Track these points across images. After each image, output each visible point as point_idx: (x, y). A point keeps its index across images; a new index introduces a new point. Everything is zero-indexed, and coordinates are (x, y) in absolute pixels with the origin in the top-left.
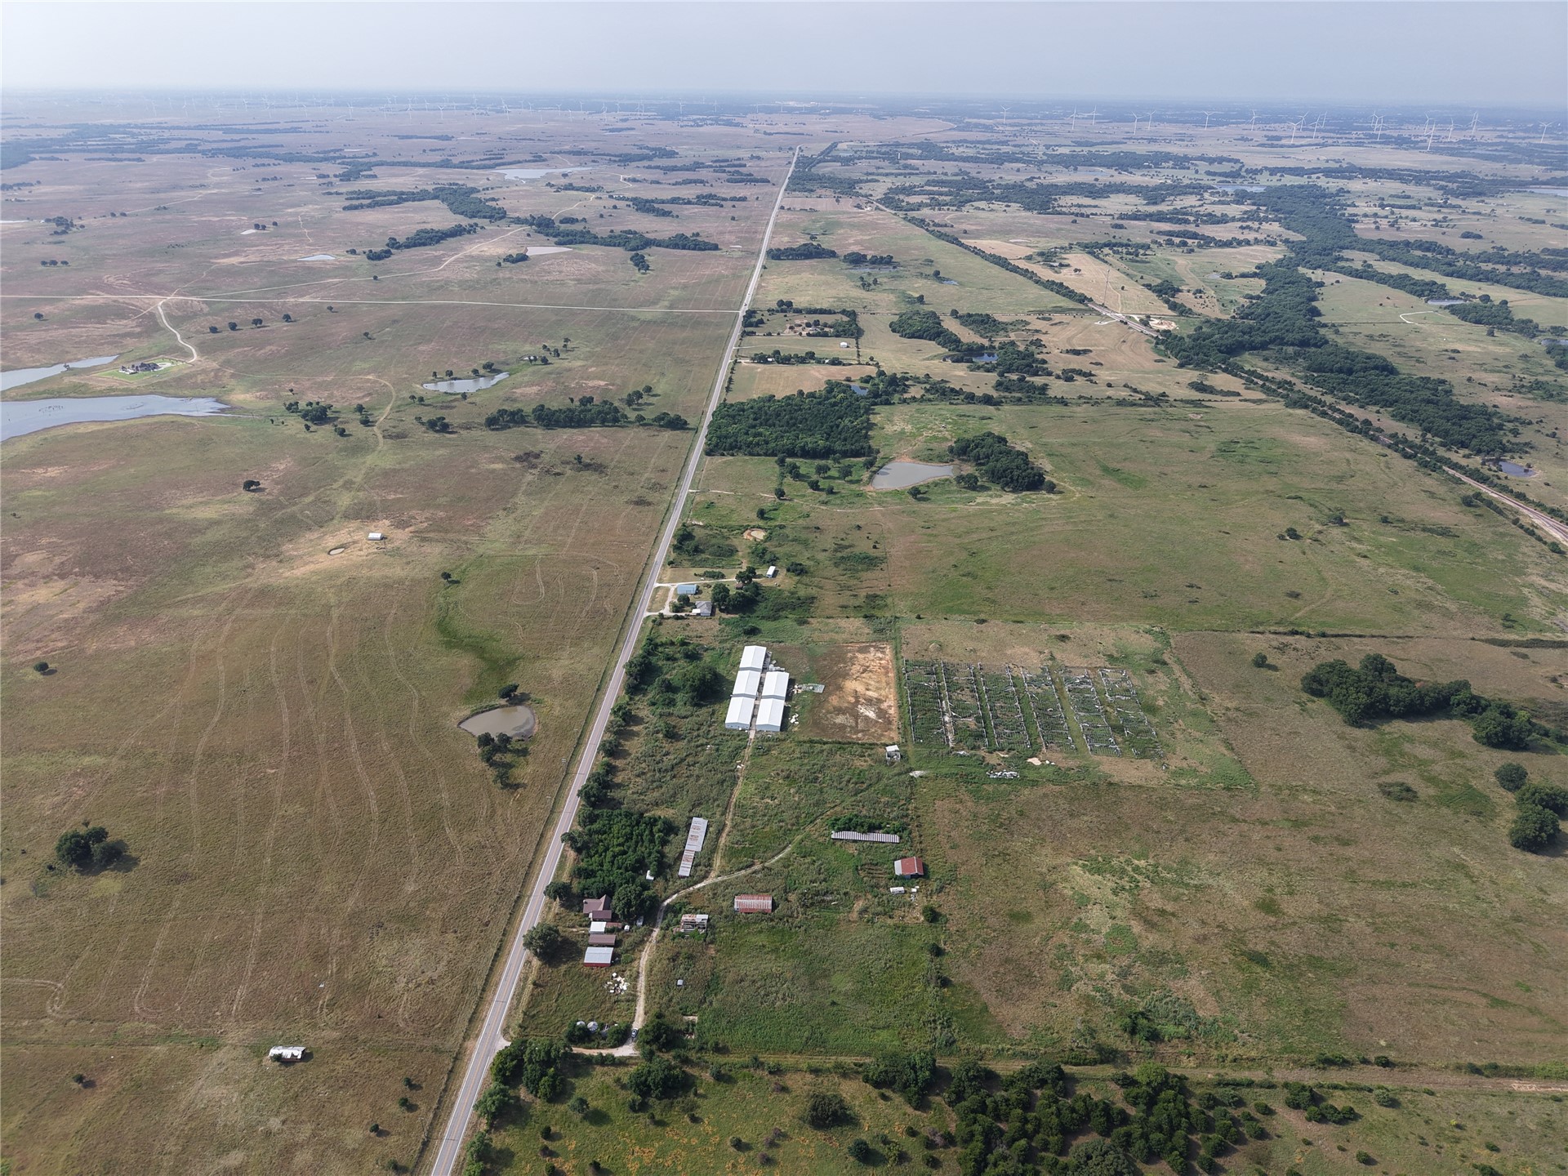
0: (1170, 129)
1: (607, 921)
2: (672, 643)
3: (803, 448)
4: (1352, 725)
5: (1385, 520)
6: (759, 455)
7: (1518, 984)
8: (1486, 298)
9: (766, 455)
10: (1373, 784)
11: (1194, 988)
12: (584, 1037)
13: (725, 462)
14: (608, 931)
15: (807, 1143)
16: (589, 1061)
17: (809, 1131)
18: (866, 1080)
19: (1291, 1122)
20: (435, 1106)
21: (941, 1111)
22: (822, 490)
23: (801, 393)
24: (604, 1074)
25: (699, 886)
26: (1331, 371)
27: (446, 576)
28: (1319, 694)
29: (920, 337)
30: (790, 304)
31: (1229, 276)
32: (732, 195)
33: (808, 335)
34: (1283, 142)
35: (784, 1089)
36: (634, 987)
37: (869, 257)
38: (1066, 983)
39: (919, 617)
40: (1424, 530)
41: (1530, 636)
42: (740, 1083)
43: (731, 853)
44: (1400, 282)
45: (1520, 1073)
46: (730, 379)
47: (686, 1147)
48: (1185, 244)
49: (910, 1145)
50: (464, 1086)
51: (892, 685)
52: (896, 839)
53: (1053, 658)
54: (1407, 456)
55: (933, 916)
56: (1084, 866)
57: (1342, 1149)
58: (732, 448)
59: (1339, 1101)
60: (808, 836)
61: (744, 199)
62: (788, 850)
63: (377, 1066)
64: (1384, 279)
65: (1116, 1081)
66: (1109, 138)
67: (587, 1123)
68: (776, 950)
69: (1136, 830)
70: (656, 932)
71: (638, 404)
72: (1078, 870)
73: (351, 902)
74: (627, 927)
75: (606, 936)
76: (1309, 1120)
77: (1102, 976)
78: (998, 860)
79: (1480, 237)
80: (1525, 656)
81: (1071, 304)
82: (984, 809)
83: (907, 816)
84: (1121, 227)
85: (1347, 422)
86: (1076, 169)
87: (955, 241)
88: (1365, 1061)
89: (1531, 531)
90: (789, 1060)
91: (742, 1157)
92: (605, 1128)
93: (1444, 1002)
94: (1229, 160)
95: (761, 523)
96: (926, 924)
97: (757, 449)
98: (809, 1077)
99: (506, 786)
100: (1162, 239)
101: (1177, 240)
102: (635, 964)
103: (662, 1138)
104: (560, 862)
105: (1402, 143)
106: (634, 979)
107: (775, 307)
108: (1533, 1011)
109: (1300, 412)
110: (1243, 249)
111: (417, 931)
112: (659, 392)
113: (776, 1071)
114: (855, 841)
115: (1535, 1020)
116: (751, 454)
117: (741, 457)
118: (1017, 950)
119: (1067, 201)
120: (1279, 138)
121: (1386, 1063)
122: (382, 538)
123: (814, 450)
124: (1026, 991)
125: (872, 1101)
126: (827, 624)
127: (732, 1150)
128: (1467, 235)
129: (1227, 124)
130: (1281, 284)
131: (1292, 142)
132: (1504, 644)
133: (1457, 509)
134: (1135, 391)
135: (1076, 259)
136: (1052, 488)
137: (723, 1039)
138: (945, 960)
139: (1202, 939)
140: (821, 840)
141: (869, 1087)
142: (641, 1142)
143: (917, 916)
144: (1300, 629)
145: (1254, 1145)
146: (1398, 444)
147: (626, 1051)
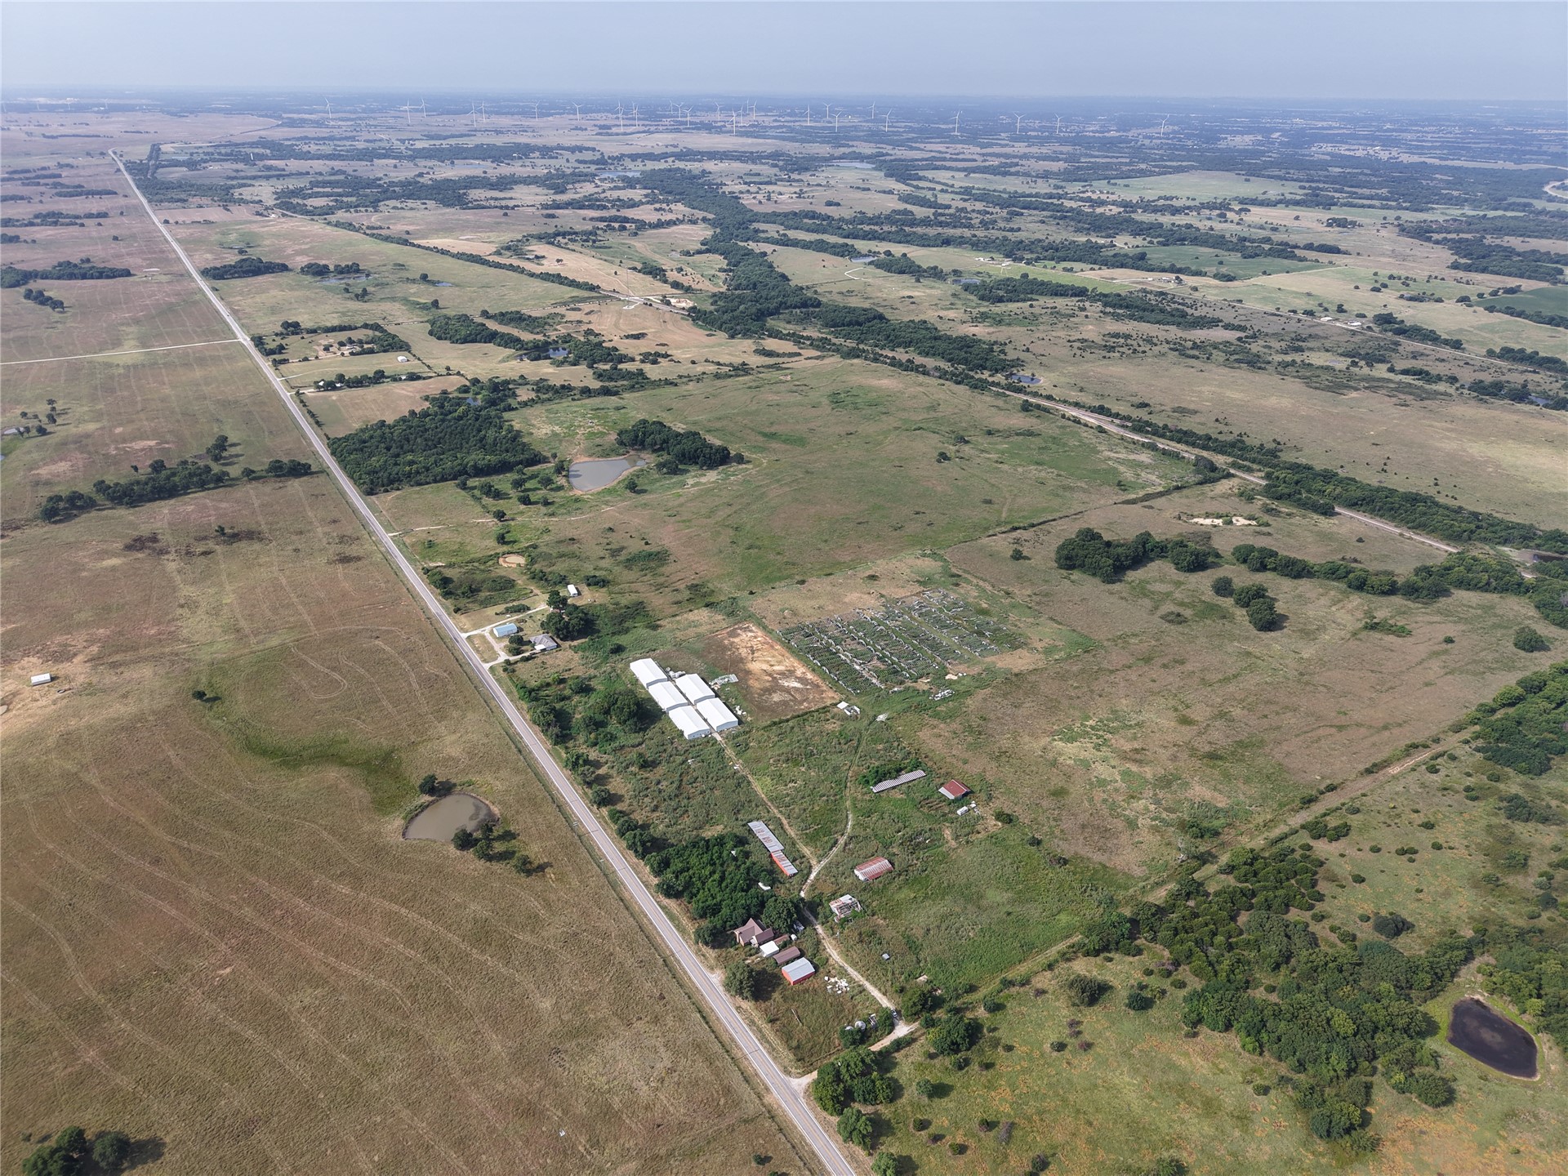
0: (505, 121)
1: (773, 939)
2: (548, 685)
3: (475, 467)
4: (1109, 583)
5: (989, 433)
6: (428, 483)
7: (1339, 713)
8: (888, 253)
9: (435, 481)
10: (1156, 619)
11: (1199, 791)
12: (864, 1037)
13: (398, 498)
14: (783, 947)
15: (1093, 1020)
16: (885, 1054)
17: (1087, 1011)
18: (1087, 954)
19: (1322, 848)
20: (802, 1164)
21: (1148, 947)
22: (536, 503)
23: (413, 413)
24: (906, 1056)
25: (812, 876)
26: (843, 325)
27: (200, 695)
28: (1071, 567)
29: (474, 341)
30: (296, 325)
31: (688, 254)
32: (87, 211)
33: (352, 354)
34: (614, 130)
35: (1041, 992)
36: (851, 980)
37: (332, 268)
38: (1132, 824)
39: (751, 593)
40: (1017, 434)
41: (1141, 493)
42: (1009, 1005)
43: (811, 839)
44: (821, 247)
45: (1386, 763)
46: (309, 412)
47: (1024, 1071)
48: (624, 228)
49: (1154, 982)
50: (804, 1133)
51: (787, 655)
52: (919, 773)
53: (882, 596)
54: (958, 383)
55: (1006, 818)
56: (1061, 739)
57: (1359, 850)
58: (391, 482)
59: (1333, 822)
60: (855, 799)
61: (104, 215)
62: (850, 816)
63: (707, 1166)
64: (806, 245)
65: (1222, 872)
66: (454, 131)
67: (936, 1100)
68: (926, 897)
69: (1065, 702)
70: (820, 929)
71: (225, 458)
72: (1061, 744)
73: (497, 1047)
74: (793, 937)
75: (783, 953)
76: (1330, 842)
77: (1147, 809)
78: (1004, 759)
79: (838, 204)
80: (1151, 507)
81: (586, 294)
82: (955, 726)
83: (909, 753)
84: (553, 216)
85: (894, 363)
86: (453, 163)
87: (406, 242)
88: (1322, 793)
89: (1077, 421)
90: (1022, 969)
91: (1066, 1053)
92: (953, 1094)
93: (1319, 739)
94: (587, 149)
95: (505, 548)
96: (1006, 826)
97: (422, 478)
98: (1048, 974)
99: (529, 873)
100: (602, 225)
101: (616, 225)
102: (831, 961)
103: (1001, 1076)
104: (666, 913)
105: (709, 128)
106: (843, 973)
107: (279, 329)
108: (1359, 725)
109: (856, 361)
110: (674, 228)
111: (600, 1036)
112: (235, 441)
113: (1025, 982)
114: (894, 788)
115: (1363, 730)
116: (419, 484)
117: (409, 491)
118: (1082, 816)
119: (476, 194)
120: (609, 127)
121: (1331, 788)
122: (53, 679)
123: (488, 466)
124: (1115, 841)
125: (1102, 967)
126: (678, 622)
127: (1055, 1054)
128: (829, 204)
129: (552, 115)
130: (739, 256)
131: (622, 130)
132: (1133, 502)
133: (1020, 414)
134: (718, 364)
135: (539, 248)
136: (740, 459)
137: (963, 981)
138: (1045, 845)
139: (1174, 758)
140: (867, 797)
141: (1092, 959)
142: (990, 1086)
143: (994, 825)
144: (1016, 525)
145: (1321, 871)
146: (943, 375)
147: (902, 1030)
